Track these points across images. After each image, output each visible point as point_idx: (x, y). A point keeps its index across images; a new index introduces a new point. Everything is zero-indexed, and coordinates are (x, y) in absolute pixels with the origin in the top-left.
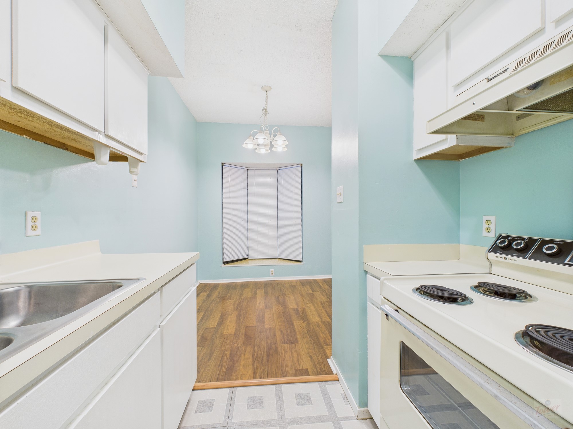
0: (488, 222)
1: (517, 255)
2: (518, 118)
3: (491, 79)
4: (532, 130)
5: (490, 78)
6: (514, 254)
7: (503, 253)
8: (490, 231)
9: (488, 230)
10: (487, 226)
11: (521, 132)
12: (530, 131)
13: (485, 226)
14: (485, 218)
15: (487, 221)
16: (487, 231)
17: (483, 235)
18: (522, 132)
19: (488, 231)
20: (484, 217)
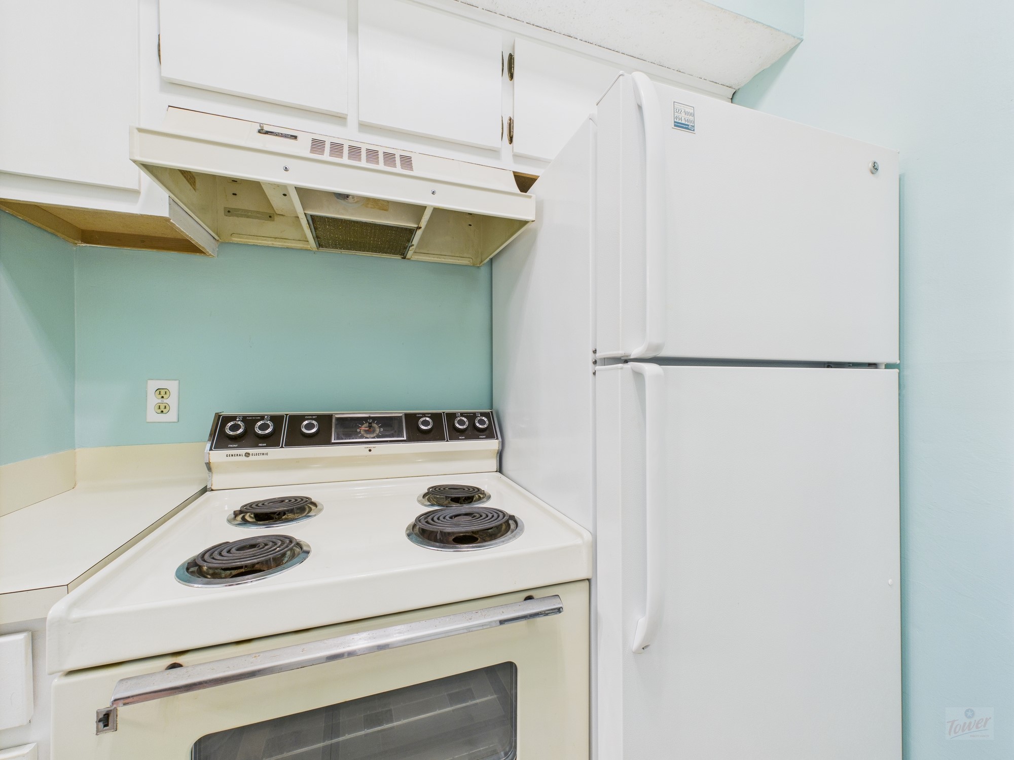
0: (162, 393)
1: (265, 445)
2: (229, 211)
3: (267, 133)
4: (252, 242)
5: (266, 128)
6: (261, 445)
7: (239, 447)
8: (165, 411)
9: (162, 410)
10: (160, 401)
11: (233, 239)
12: (249, 244)
13: (153, 400)
14: (153, 385)
15: (158, 391)
16: (159, 411)
17: (148, 421)
18: (235, 239)
19: (162, 412)
20: (149, 381)
